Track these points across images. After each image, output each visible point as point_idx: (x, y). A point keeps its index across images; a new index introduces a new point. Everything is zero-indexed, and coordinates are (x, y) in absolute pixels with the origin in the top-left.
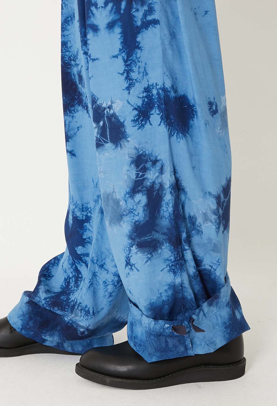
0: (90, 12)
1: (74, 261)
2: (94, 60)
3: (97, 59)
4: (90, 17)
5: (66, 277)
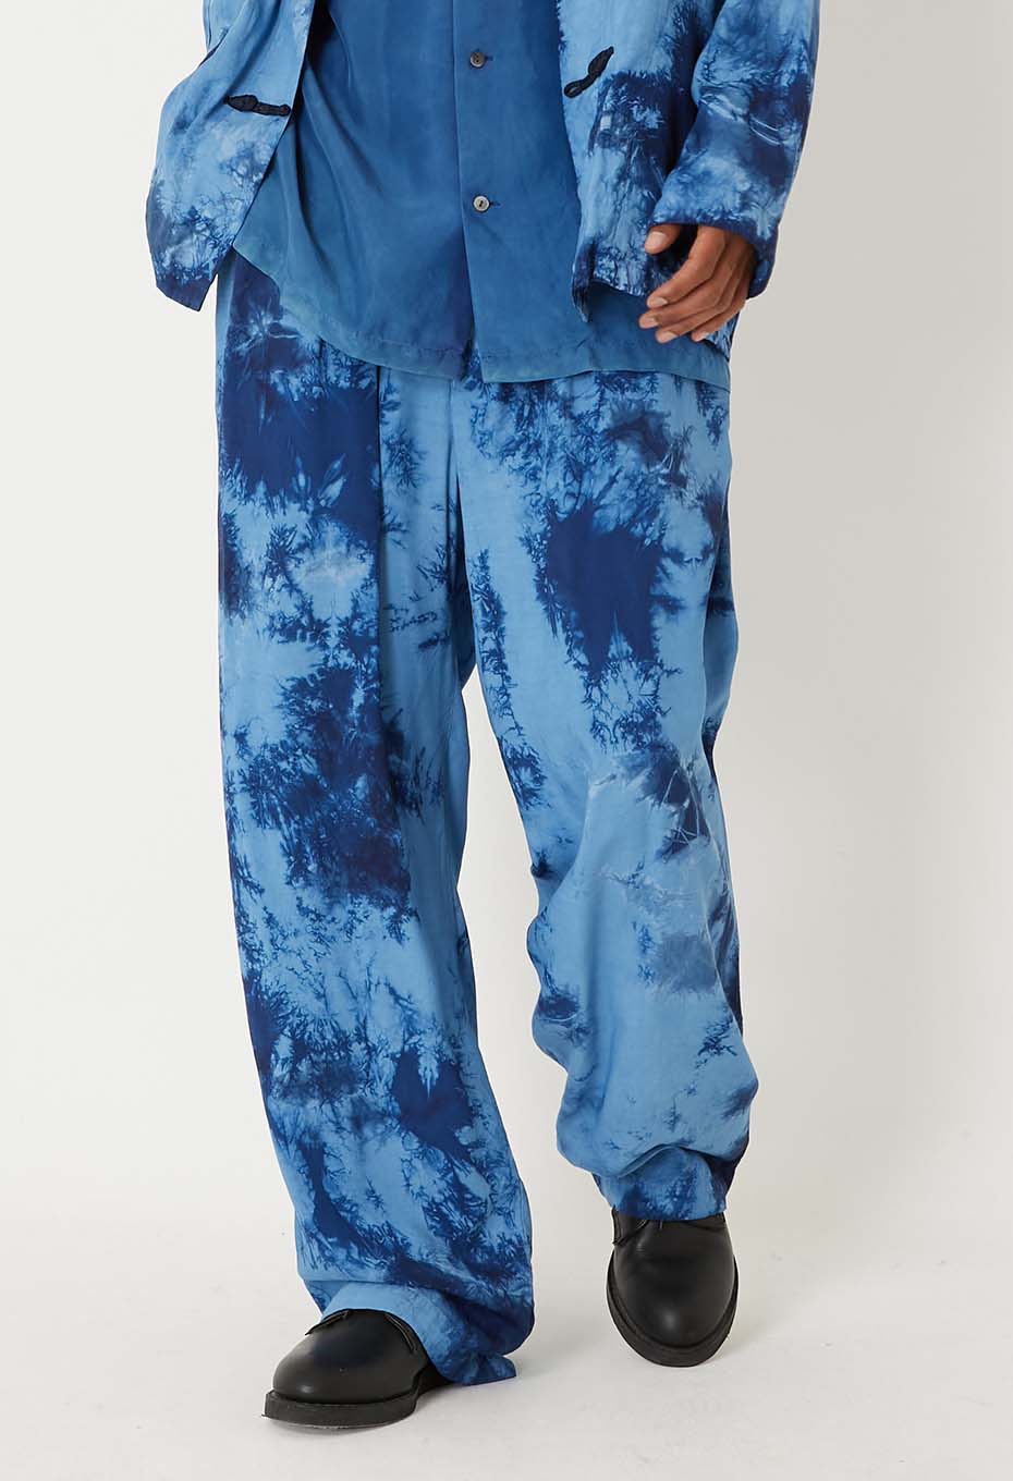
0: (658, 569)
1: (450, 1161)
2: (670, 673)
3: (676, 671)
4: (660, 581)
5: (426, 1205)
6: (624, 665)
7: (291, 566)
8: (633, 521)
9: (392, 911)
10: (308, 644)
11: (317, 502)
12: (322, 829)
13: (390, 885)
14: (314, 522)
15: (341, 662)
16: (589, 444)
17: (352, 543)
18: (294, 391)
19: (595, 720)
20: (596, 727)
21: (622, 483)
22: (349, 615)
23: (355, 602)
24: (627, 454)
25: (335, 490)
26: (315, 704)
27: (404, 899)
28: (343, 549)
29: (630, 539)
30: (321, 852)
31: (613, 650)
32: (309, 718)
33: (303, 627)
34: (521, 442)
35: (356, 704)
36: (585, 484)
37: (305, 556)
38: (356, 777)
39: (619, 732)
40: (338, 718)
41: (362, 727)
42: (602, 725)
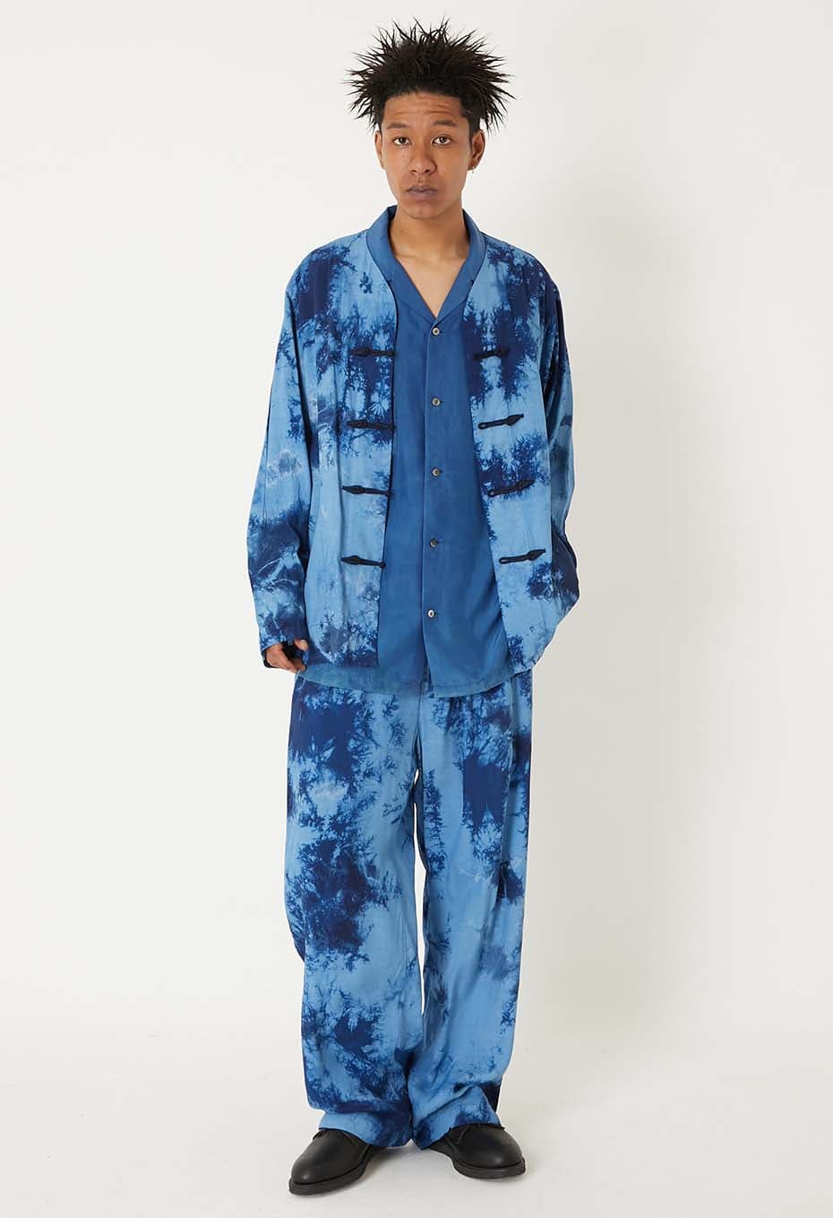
6: (489, 825)
7: (308, 790)
8: (496, 761)
9: (350, 955)
10: (313, 828)
11: (320, 758)
12: (317, 917)
13: (350, 942)
14: (319, 767)
15: (329, 837)
16: (478, 724)
17: (338, 778)
18: (314, 705)
19: (475, 848)
20: (475, 852)
21: (492, 743)
22: (336, 813)
23: (339, 807)
24: (494, 729)
25: (328, 753)
26: (313, 858)
27: (357, 949)
28: (334, 782)
29: (495, 768)
30: (315, 929)
31: (485, 818)
32: (310, 864)
33: (312, 820)
34: (456, 719)
35: (335, 856)
36: (476, 742)
37: (314, 784)
38: (337, 892)
39: (484, 855)
40: (325, 865)
41: (339, 867)
42: (479, 851)
